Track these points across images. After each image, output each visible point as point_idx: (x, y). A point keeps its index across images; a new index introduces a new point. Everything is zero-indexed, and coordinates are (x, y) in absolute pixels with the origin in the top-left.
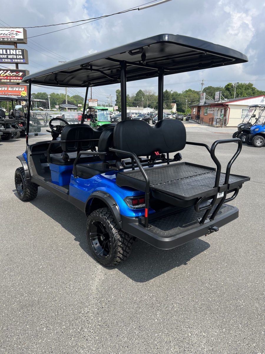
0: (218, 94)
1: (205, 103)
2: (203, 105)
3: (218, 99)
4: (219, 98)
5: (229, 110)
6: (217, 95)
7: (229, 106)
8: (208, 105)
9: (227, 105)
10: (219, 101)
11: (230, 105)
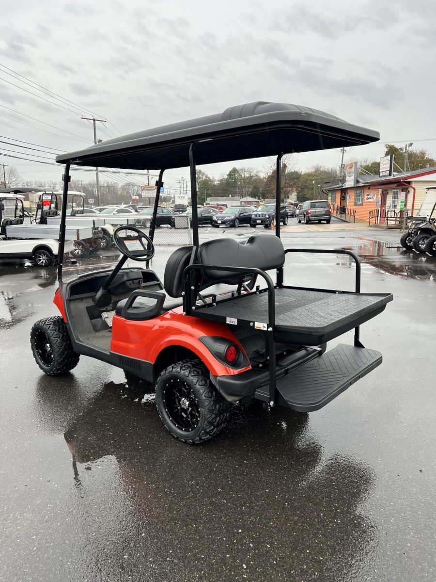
0: (386, 162)
1: (358, 182)
2: (353, 186)
3: (388, 172)
4: (389, 169)
5: (414, 193)
6: (385, 164)
7: (413, 185)
8: (363, 185)
9: (409, 183)
10: (390, 174)
11: (415, 181)
